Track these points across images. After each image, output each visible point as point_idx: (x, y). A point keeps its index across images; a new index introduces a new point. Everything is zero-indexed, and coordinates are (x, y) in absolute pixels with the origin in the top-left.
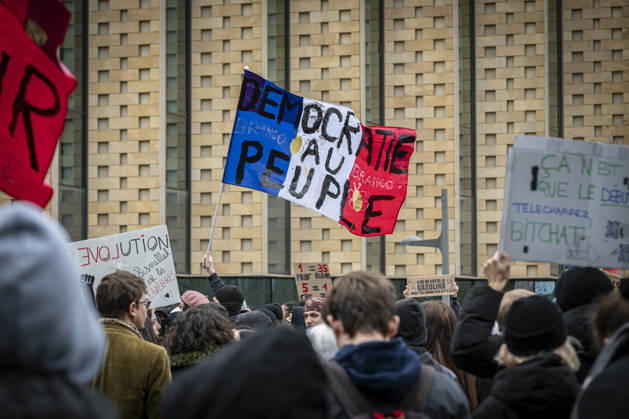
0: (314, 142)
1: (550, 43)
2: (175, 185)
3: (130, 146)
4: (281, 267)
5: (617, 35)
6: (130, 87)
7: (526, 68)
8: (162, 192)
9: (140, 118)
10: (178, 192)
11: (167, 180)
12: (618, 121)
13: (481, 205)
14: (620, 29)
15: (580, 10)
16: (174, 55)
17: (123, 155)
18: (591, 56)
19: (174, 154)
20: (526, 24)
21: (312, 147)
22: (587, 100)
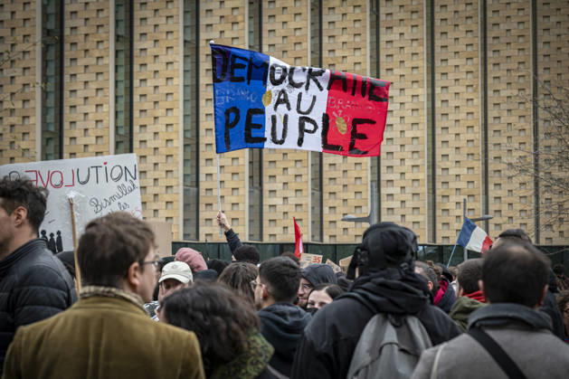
0: (283, 91)
1: (428, 95)
2: (189, 184)
3: (160, 159)
4: (257, 237)
5: (470, 89)
6: (160, 120)
7: (413, 110)
8: (181, 187)
9: (167, 140)
10: (191, 188)
11: (184, 181)
12: (470, 144)
13: (384, 197)
14: (472, 86)
15: (446, 74)
16: (188, 101)
17: (156, 164)
18: (453, 103)
19: (189, 164)
20: (413, 82)
21: (282, 97)
22: (450, 131)
